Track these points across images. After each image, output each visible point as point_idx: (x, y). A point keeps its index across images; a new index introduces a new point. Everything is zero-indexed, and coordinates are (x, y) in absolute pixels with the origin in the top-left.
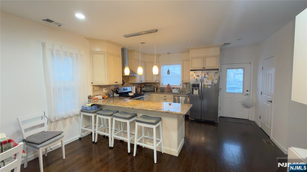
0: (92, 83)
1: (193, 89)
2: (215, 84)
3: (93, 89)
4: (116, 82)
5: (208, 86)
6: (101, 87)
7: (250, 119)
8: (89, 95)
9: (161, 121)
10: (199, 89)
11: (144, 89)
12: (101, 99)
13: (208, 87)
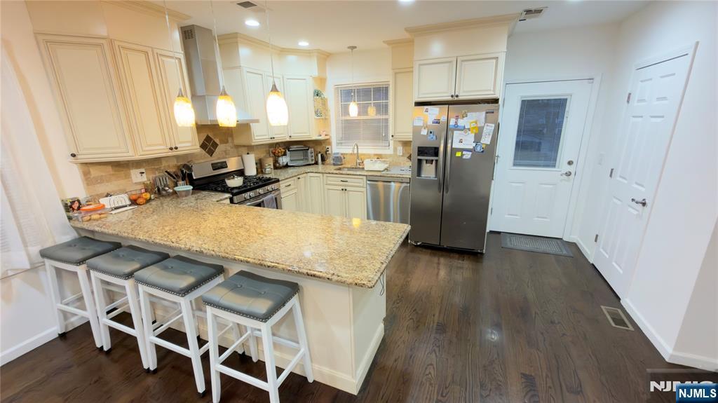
0: (73, 155)
1: (420, 161)
2: (484, 146)
3: (86, 174)
4: (171, 149)
5: (464, 153)
6: (121, 166)
7: (564, 239)
8: (69, 196)
9: (296, 296)
10: (437, 161)
11: (284, 160)
12: (126, 206)
13: (464, 157)
